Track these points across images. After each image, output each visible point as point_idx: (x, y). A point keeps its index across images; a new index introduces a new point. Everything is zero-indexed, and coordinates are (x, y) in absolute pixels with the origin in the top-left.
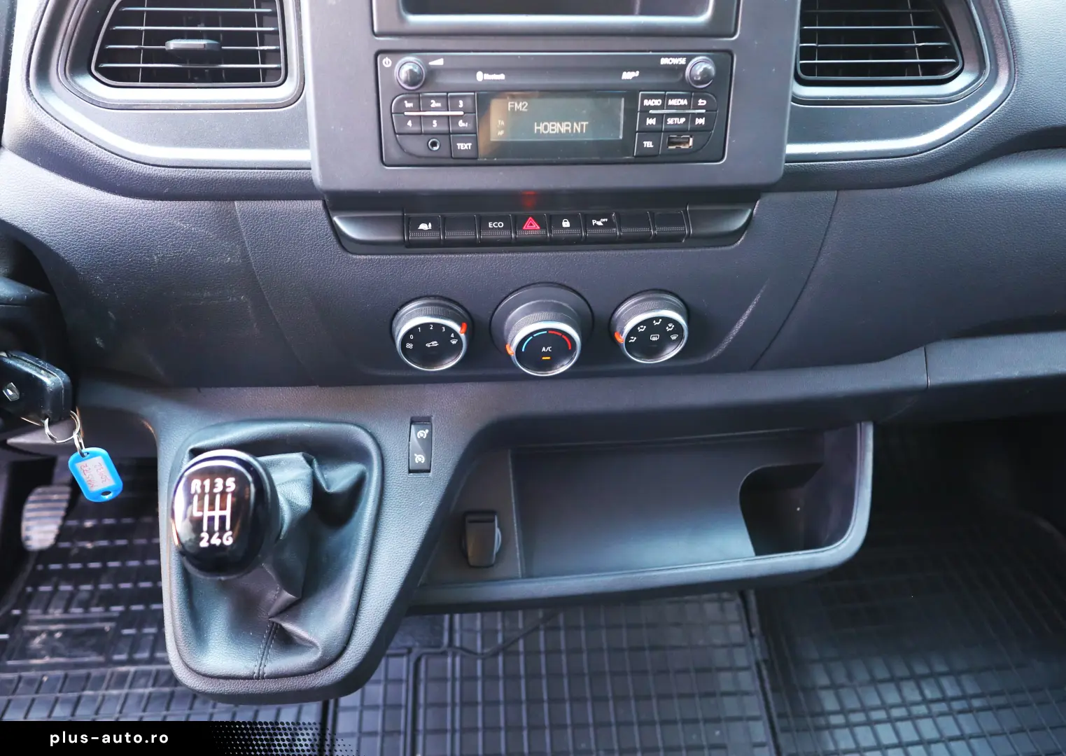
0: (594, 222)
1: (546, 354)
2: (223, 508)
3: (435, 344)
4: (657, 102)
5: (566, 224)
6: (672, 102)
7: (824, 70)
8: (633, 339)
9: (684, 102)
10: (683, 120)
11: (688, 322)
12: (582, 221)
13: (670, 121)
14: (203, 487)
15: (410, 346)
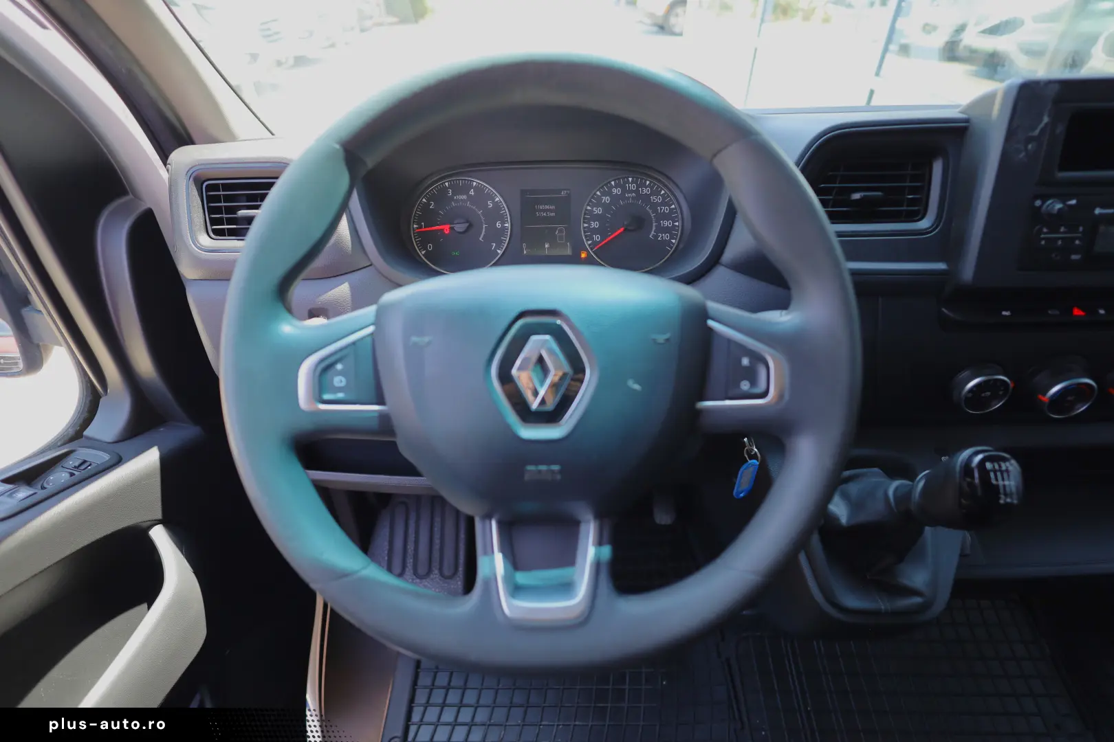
3: (989, 393)
5: (1102, 312)
15: (970, 395)
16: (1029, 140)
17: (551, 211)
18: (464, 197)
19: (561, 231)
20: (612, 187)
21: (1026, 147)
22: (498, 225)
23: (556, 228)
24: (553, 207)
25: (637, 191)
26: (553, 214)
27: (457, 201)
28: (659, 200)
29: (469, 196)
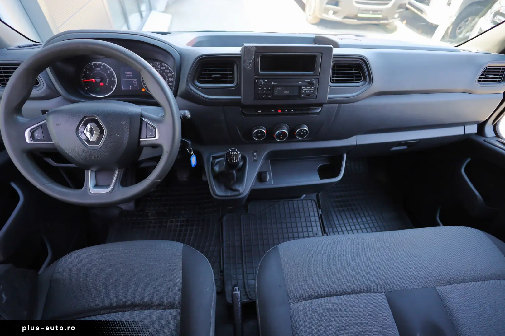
0: (291, 110)
1: (281, 136)
2: (235, 157)
3: (260, 135)
4: (305, 88)
5: (286, 111)
6: (307, 88)
7: (337, 80)
8: (298, 134)
9: (310, 88)
10: (309, 91)
11: (309, 130)
12: (289, 110)
13: (307, 91)
14: (232, 153)
15: (255, 135)
16: (250, 63)
17: (131, 74)
18: (99, 69)
19: (135, 82)
20: (157, 65)
21: (250, 65)
22: (112, 79)
23: (133, 81)
24: (132, 73)
25: (160, 68)
26: (132, 76)
27: (97, 70)
28: (168, 71)
29: (101, 69)
